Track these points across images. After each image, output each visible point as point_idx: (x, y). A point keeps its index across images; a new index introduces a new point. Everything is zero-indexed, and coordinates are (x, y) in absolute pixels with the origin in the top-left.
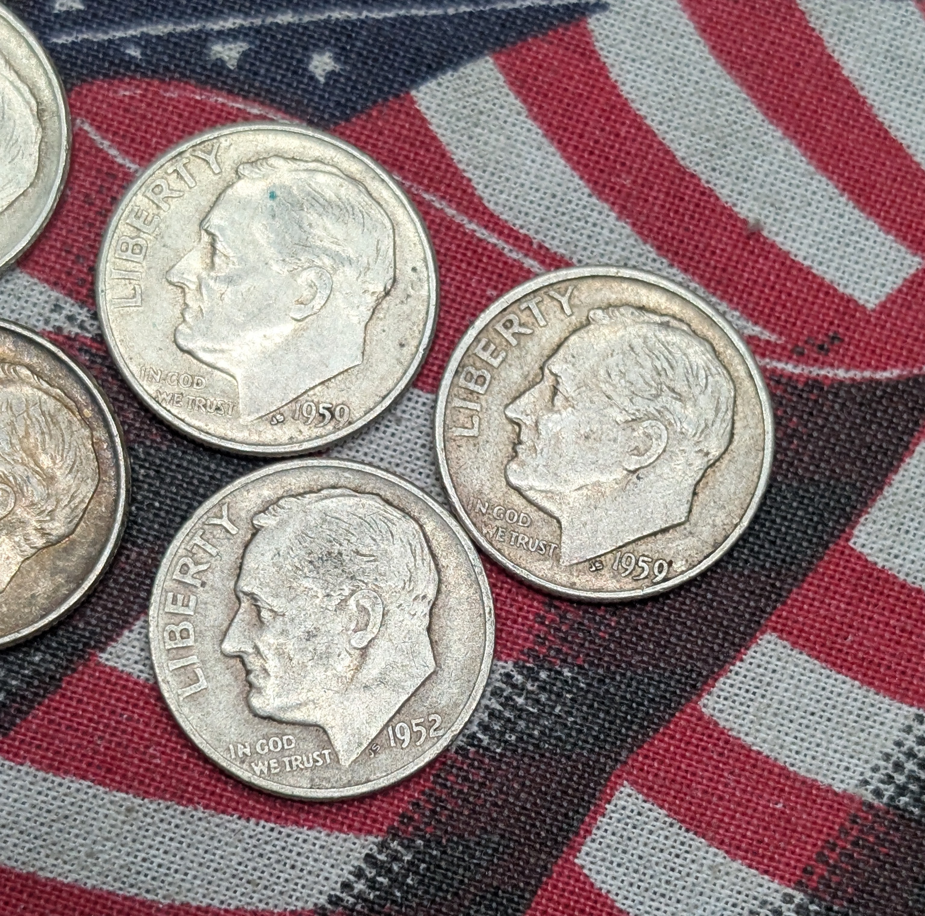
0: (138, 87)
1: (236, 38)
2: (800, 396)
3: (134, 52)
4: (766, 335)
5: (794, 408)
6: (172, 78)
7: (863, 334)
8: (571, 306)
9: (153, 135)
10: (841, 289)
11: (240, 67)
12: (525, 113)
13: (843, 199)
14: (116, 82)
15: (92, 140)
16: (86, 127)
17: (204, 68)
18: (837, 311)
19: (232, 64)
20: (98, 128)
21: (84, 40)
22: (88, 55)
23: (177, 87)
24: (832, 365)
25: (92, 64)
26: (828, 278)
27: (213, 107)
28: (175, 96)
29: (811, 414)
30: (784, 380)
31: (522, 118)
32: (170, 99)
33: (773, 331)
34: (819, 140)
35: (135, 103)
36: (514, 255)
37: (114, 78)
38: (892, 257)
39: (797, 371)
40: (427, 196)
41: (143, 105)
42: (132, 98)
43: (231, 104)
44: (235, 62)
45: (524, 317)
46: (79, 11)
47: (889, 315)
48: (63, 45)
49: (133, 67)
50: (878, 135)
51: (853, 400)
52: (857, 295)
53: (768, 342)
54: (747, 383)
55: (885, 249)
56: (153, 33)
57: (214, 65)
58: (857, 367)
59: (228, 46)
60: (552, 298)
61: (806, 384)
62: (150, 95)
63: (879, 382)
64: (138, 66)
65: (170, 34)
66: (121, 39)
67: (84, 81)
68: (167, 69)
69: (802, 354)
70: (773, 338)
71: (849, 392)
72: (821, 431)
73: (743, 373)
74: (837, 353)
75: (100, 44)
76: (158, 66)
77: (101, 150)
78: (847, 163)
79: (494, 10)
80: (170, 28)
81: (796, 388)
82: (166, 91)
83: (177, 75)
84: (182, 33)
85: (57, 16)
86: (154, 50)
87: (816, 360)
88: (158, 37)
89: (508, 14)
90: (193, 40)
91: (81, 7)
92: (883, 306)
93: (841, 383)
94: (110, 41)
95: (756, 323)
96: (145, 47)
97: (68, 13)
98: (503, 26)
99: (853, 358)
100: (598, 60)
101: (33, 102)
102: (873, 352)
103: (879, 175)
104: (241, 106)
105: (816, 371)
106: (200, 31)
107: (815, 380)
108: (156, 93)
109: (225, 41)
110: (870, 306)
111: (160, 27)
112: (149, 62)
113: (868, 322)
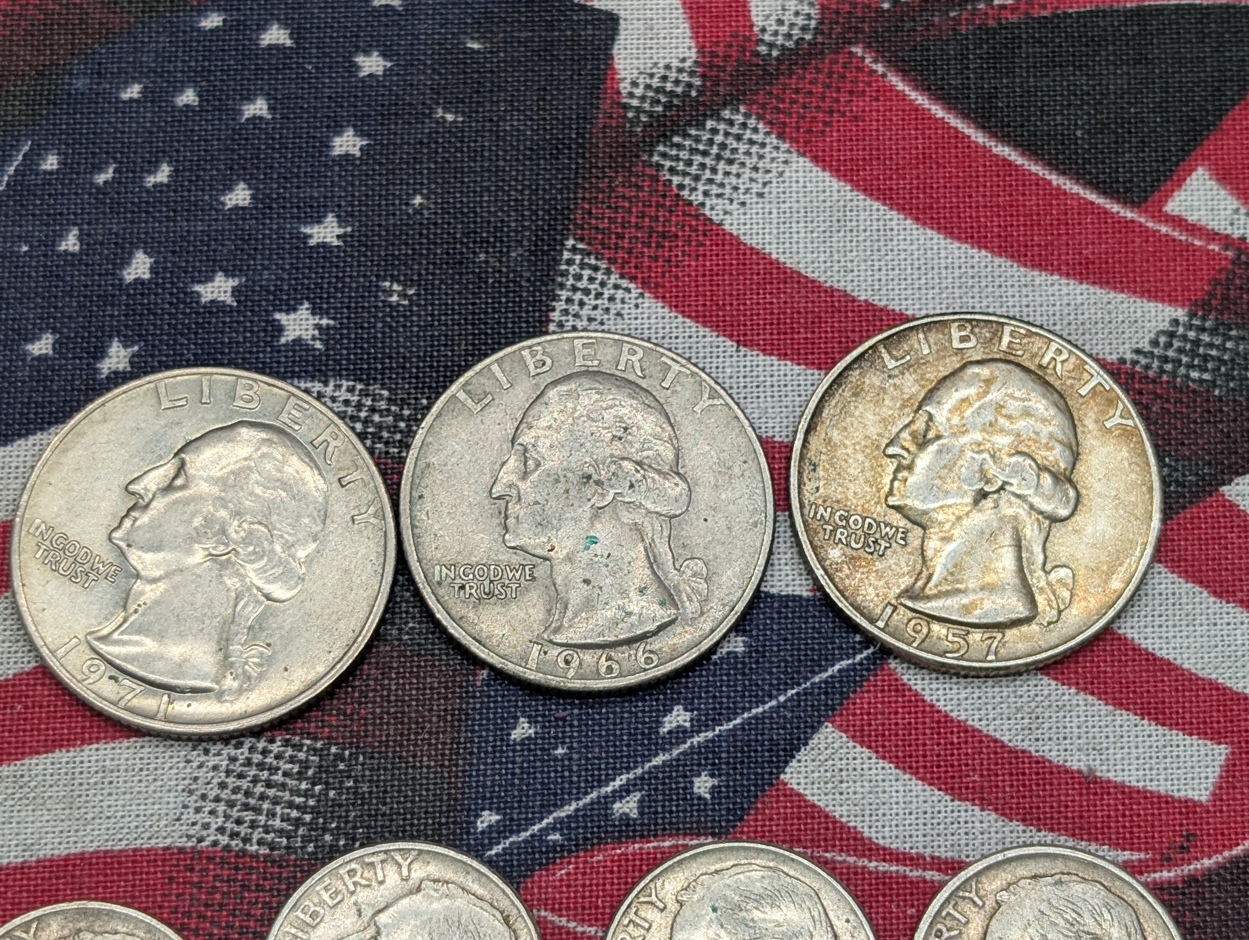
0: (569, 863)
1: (628, 792)
2: (1184, 894)
3: (555, 837)
4: (1136, 856)
5: (1183, 905)
6: (593, 845)
7: (1208, 823)
8: (980, 898)
9: (598, 897)
10: (1176, 794)
11: (641, 813)
12: (874, 756)
13: (1145, 722)
14: (551, 867)
15: (552, 922)
16: (543, 913)
17: (615, 826)
18: (1181, 813)
19: (634, 814)
20: (553, 910)
21: (512, 843)
22: (519, 854)
23: (599, 850)
24: (1197, 859)
25: (526, 860)
26: (1162, 790)
27: (634, 854)
28: (601, 858)
29: (1198, 904)
30: (1165, 886)
31: (874, 761)
32: (598, 862)
33: (1139, 850)
34: (1106, 683)
35: (573, 877)
36: (915, 873)
37: (548, 864)
38: (1203, 752)
39: (1172, 874)
40: (828, 855)
41: (580, 876)
42: (568, 874)
43: (646, 846)
44: (635, 811)
45: (949, 923)
46: (498, 822)
47: (1221, 800)
48: (497, 855)
49: (558, 849)
50: (1148, 660)
51: (1225, 880)
52: (1190, 794)
53: (1140, 861)
54: (1141, 903)
55: (1195, 748)
56: (563, 814)
57: (621, 819)
58: (1216, 852)
59: (624, 801)
60: (964, 898)
61: (1184, 882)
62: (581, 866)
63: (1237, 857)
64: (562, 846)
65: (577, 810)
66: (540, 830)
67: (526, 876)
68: (586, 839)
69: (1169, 859)
70: (1142, 856)
71: (1218, 874)
72: (1212, 915)
73: (1135, 897)
74: (1196, 846)
75: (526, 841)
76: (577, 839)
77: (562, 927)
78: (1135, 692)
79: (812, 684)
80: (574, 806)
81: (1177, 888)
82: (592, 857)
83: (595, 841)
84: (585, 805)
85: (483, 833)
86: (569, 828)
87: (1183, 859)
88: (568, 817)
89: (826, 682)
90: (596, 806)
91: (498, 817)
92: (1214, 794)
93: (1209, 869)
94: (532, 836)
95: (1124, 849)
96: (561, 829)
97: (490, 826)
98: (826, 693)
99: (1209, 846)
100: (910, 690)
101: (498, 915)
102: (1223, 834)
103: (1164, 691)
104: (655, 844)
105: (1187, 869)
106: (599, 797)
107: (1189, 876)
108: (585, 862)
109: (621, 797)
110: (1204, 799)
111: (566, 807)
112: (569, 840)
113: (1208, 812)
